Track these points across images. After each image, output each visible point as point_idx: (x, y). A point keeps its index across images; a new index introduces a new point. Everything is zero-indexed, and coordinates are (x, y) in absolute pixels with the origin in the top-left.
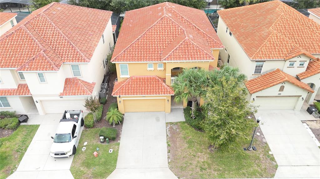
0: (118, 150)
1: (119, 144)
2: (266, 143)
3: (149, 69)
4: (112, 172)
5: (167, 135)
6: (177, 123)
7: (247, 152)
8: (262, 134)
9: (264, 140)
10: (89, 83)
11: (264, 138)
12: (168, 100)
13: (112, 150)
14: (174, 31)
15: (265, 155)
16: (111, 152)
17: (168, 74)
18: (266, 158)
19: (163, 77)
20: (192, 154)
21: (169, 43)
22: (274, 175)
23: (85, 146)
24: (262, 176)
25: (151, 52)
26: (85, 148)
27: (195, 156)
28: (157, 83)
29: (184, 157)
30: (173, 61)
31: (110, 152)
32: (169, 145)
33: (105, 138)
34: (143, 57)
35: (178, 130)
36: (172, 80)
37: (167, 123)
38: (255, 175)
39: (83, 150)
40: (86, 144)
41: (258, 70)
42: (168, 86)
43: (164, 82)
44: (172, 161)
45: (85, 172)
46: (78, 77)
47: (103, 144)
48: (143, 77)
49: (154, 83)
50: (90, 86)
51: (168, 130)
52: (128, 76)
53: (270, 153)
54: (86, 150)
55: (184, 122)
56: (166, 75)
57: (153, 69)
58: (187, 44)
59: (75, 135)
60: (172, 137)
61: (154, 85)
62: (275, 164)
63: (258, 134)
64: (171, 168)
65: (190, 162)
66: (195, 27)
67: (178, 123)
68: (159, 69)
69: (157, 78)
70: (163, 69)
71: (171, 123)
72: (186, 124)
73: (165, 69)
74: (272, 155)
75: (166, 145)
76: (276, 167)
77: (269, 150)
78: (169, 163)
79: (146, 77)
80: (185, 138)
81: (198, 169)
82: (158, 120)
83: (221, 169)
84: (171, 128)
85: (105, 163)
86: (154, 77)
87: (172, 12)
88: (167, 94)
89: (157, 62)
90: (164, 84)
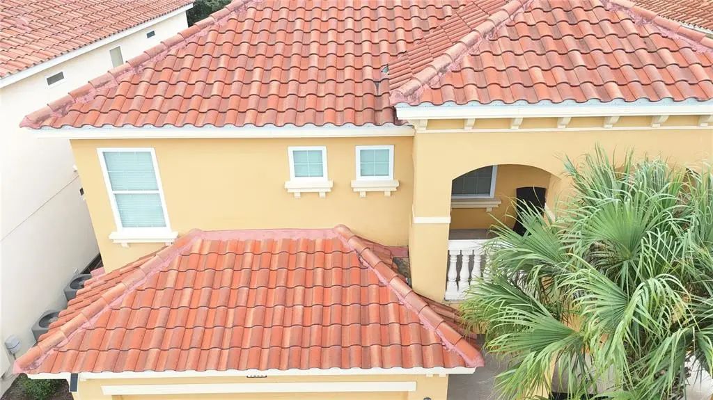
3: (296, 184)
25: (312, 73)
28: (352, 276)
34: (252, 102)
36: (454, 261)
42: (429, 302)
43: (403, 272)
48: (262, 239)
49: (333, 279)
52: (167, 234)
56: (417, 220)
57: (321, 183)
61: (332, 296)
68: (363, 183)
69: (352, 244)
70: (387, 182)
73: (405, 187)
79: (279, 239)
86: (330, 236)
88: (424, 364)
89: (349, 131)
90: (396, 284)
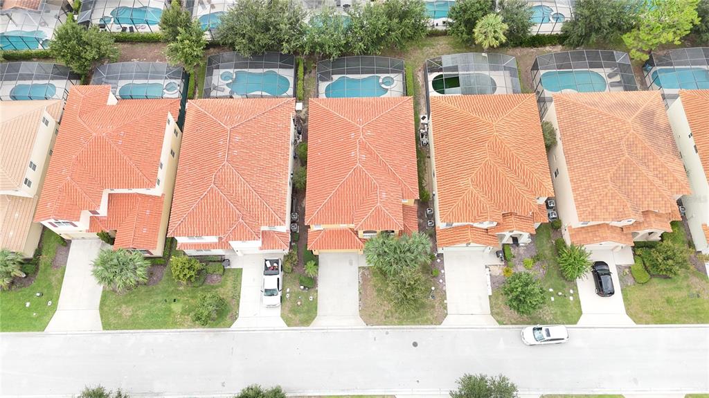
0: (317, 298)
1: (317, 291)
2: (445, 291)
4: (314, 319)
8: (444, 281)
10: (283, 233)
11: (445, 285)
13: (312, 297)
15: (441, 304)
16: (311, 300)
18: (440, 307)
20: (379, 302)
21: (362, 201)
22: (442, 322)
23: (288, 293)
24: (432, 323)
25: (343, 214)
27: (381, 305)
28: (350, 235)
29: (372, 306)
32: (360, 293)
33: (305, 288)
34: (335, 219)
35: (369, 277)
37: (359, 268)
38: (427, 322)
39: (287, 296)
40: (288, 290)
44: (362, 309)
45: (293, 318)
47: (304, 291)
48: (336, 229)
51: (360, 276)
52: (322, 229)
54: (290, 297)
58: (379, 211)
60: (363, 285)
61: (347, 239)
62: (446, 312)
64: (361, 316)
65: (377, 310)
67: (369, 268)
69: (350, 231)
71: (364, 268)
74: (446, 303)
75: (358, 293)
76: (446, 315)
77: (446, 298)
78: (360, 311)
79: (339, 229)
80: (375, 286)
81: (383, 317)
82: (351, 264)
83: (401, 316)
84: (363, 274)
85: (308, 311)
86: (347, 229)
88: (359, 248)
89: (349, 225)
90: (356, 237)
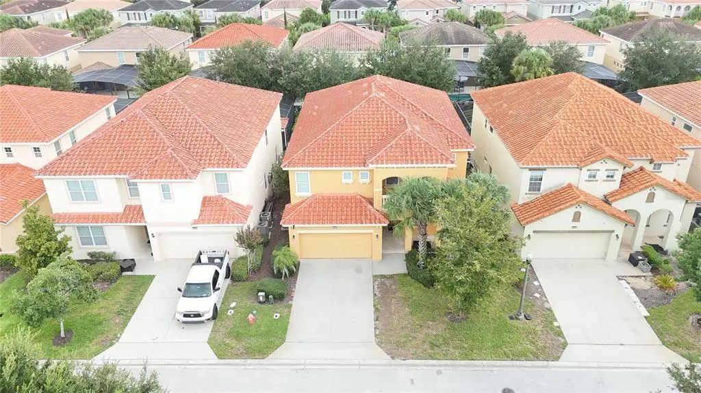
0: (289, 315)
1: (291, 306)
2: (550, 310)
3: (344, 181)
4: (278, 347)
5: (375, 295)
6: (392, 277)
7: (515, 322)
8: (543, 294)
9: (547, 306)
10: (241, 206)
11: (547, 301)
12: (377, 236)
13: (278, 315)
14: (389, 119)
15: (546, 327)
16: (277, 318)
17: (378, 189)
18: (548, 332)
19: (368, 195)
20: (417, 322)
21: (380, 138)
22: (559, 357)
23: (233, 309)
24: (538, 358)
25: (349, 153)
26: (233, 311)
27: (421, 326)
28: (358, 205)
29: (402, 328)
30: (385, 166)
31: (274, 317)
32: (377, 310)
33: (267, 296)
34: (334, 161)
35: (394, 287)
36: (384, 200)
37: (375, 277)
38: (526, 355)
39: (229, 314)
40: (233, 305)
41: (535, 185)
42: (378, 211)
43: (372, 204)
44: (381, 332)
45: (232, 346)
46: (225, 195)
47: (263, 306)
48: (335, 195)
49: (354, 205)
50: (244, 211)
51: (376, 287)
52: (309, 194)
53: (555, 324)
54: (234, 314)
55: (405, 274)
56: (375, 190)
57: (351, 181)
58: (410, 140)
59: (217, 286)
60: (382, 297)
61: (353, 209)
62: (562, 340)
63: (537, 295)
64: (380, 344)
65: (414, 335)
66: (426, 115)
67: (395, 277)
69: (359, 197)
70: (367, 181)
71: (383, 276)
72: (409, 278)
73: (372, 182)
74: (559, 327)
75: (372, 309)
76: (565, 345)
77: (555, 320)
78: (376, 335)
79: (339, 195)
80: (405, 299)
81: (427, 346)
82: (358, 271)
83: (466, 346)
84: (382, 284)
85: (267, 334)
86: (353, 195)
87: (387, 90)
88: (375, 223)
89: (358, 168)
90: (370, 206)
